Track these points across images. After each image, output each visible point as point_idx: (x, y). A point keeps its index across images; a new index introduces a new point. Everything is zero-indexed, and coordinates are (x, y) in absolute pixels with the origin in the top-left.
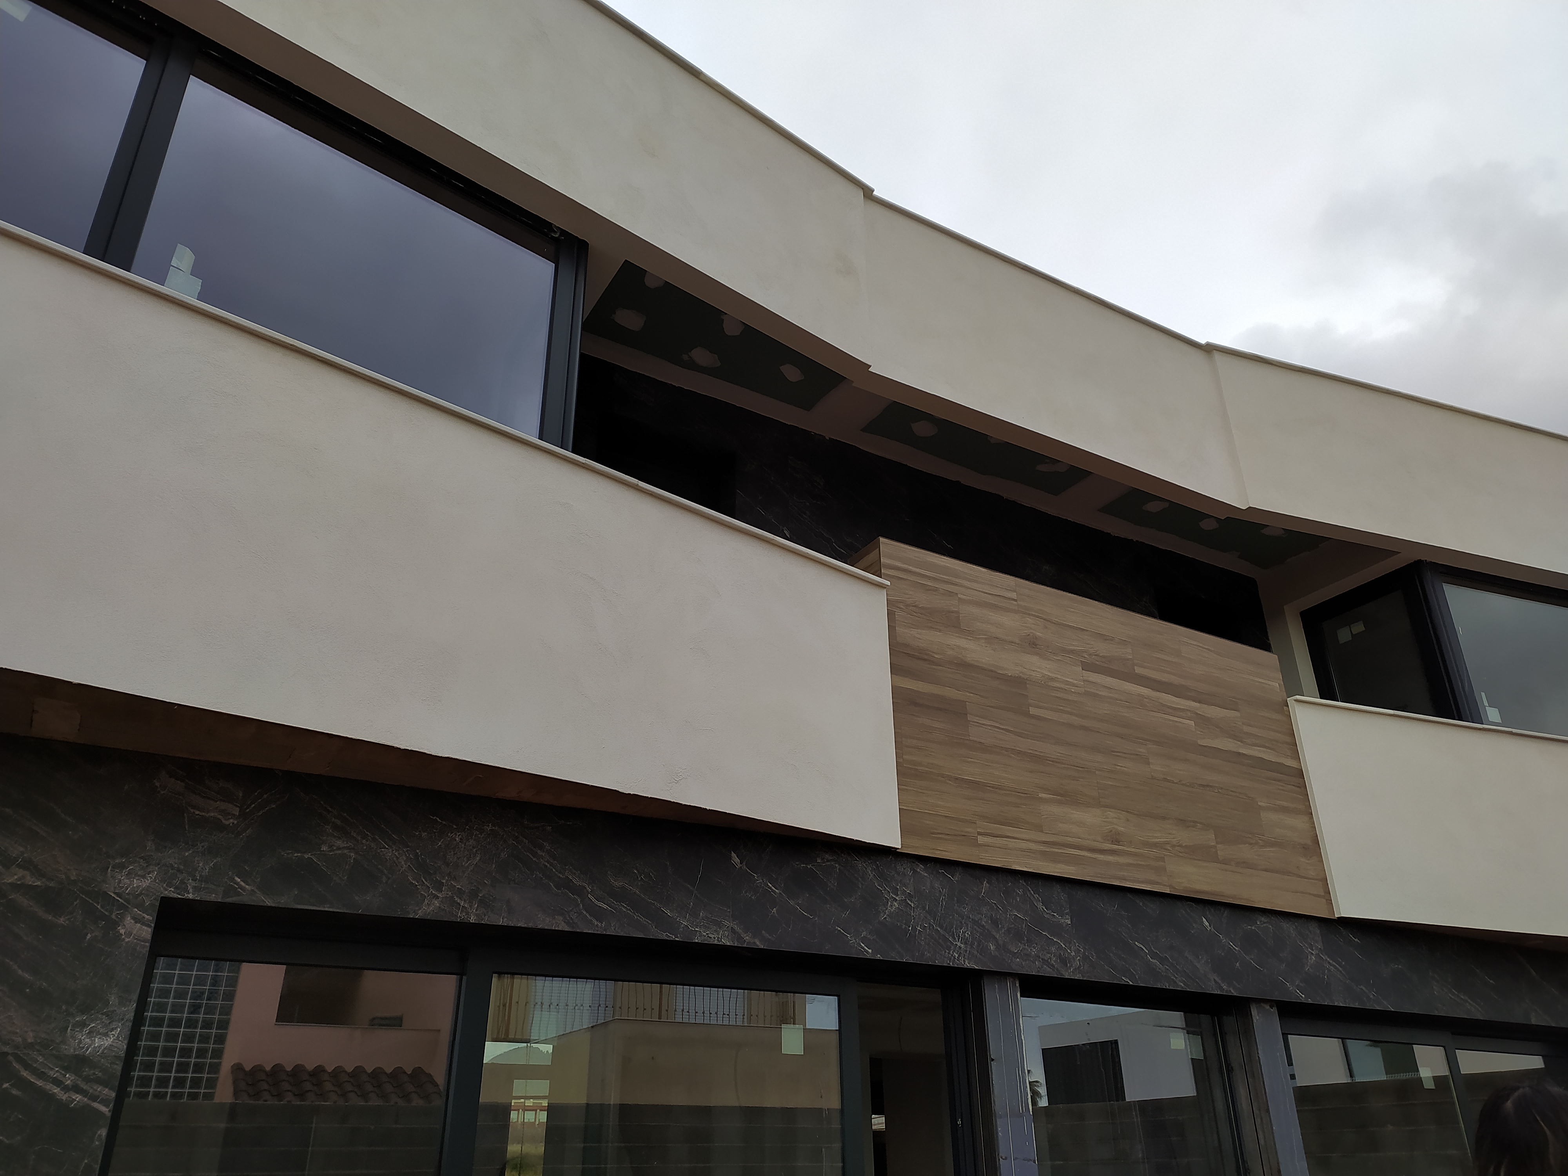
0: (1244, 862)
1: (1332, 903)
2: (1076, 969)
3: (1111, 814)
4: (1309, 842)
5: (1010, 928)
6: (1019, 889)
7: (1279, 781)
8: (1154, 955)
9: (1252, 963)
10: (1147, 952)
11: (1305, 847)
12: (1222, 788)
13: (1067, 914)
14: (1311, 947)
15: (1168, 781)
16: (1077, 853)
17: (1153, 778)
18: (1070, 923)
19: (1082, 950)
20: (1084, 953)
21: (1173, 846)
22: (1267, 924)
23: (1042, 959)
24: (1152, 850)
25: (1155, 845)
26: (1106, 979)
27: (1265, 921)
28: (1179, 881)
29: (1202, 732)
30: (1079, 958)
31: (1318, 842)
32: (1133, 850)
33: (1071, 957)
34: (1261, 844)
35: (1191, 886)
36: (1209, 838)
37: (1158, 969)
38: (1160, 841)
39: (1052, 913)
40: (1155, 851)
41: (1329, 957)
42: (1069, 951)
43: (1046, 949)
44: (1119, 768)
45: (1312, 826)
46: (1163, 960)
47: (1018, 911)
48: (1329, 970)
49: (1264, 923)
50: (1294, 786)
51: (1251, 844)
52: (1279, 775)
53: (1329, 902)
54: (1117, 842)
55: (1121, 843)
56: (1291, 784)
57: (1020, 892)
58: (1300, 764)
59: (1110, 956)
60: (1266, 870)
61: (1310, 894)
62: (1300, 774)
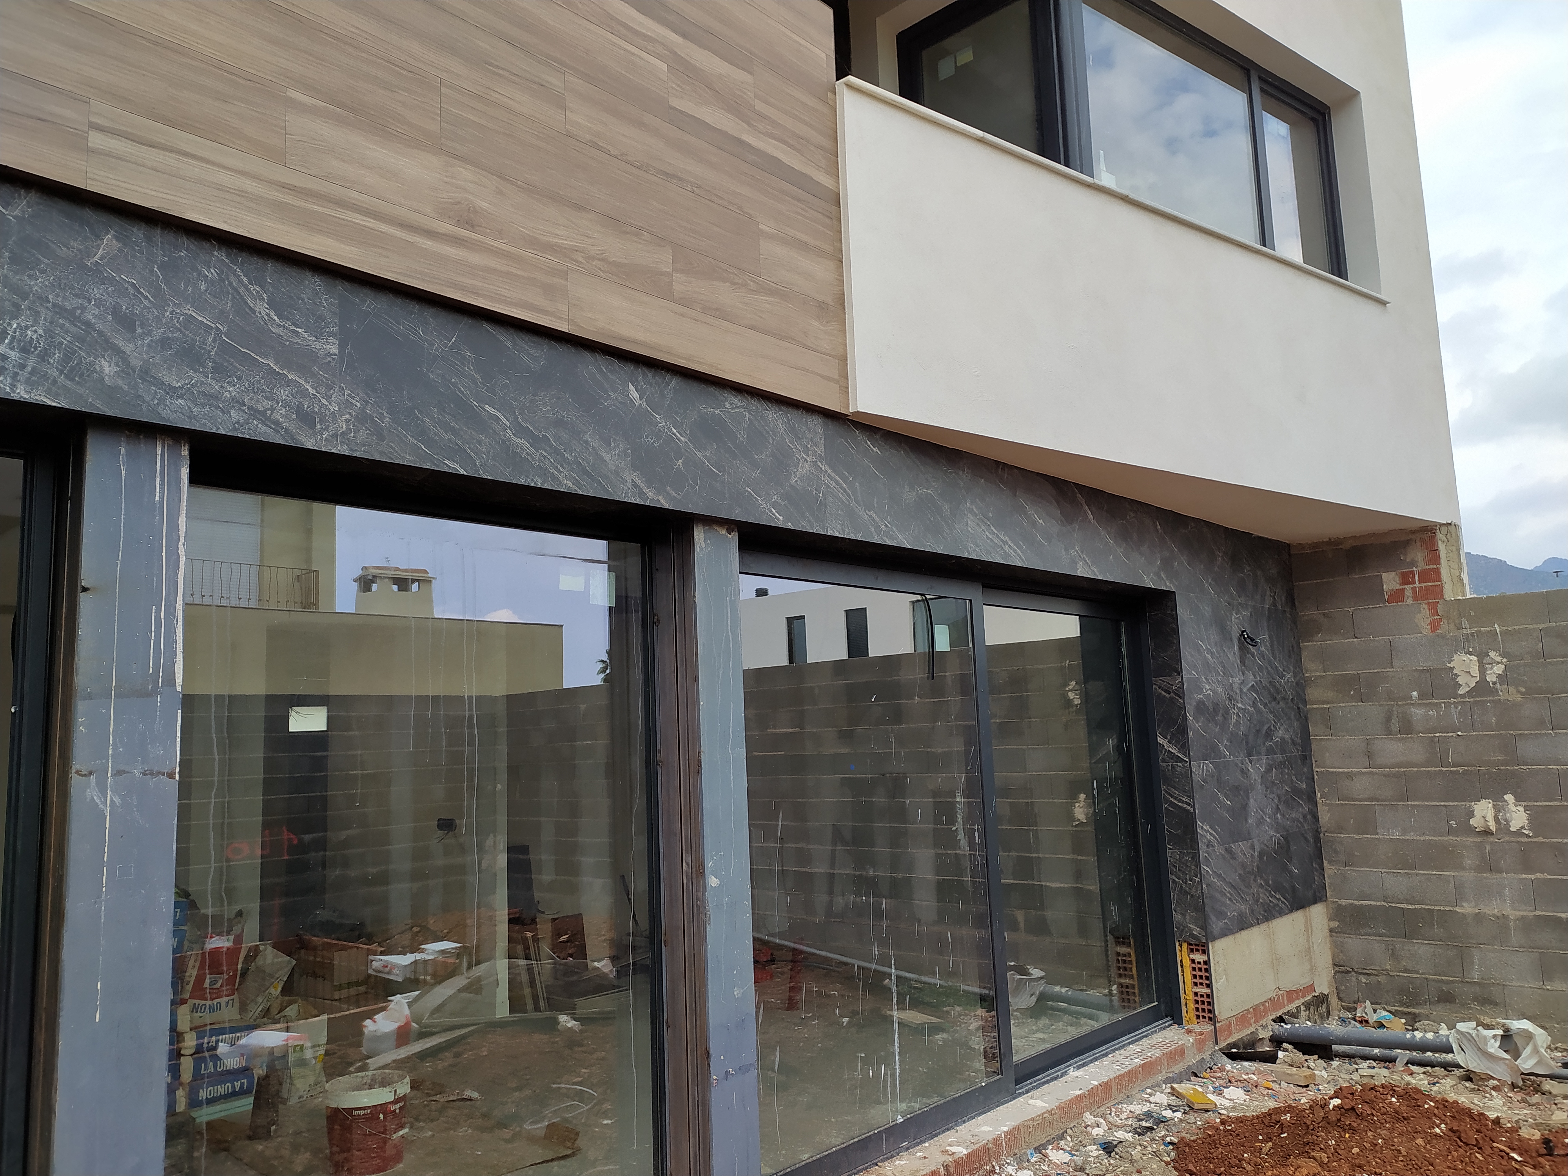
0: (717, 309)
1: (848, 393)
2: (336, 435)
3: (465, 173)
4: (829, 301)
5: (169, 338)
6: (209, 267)
7: (799, 200)
8: (521, 431)
9: (704, 463)
10: (508, 424)
11: (822, 306)
12: (699, 187)
13: (333, 334)
14: (806, 450)
15: (599, 148)
16: (368, 224)
17: (568, 135)
18: (337, 352)
19: (358, 404)
20: (363, 410)
21: (590, 258)
22: (742, 410)
23: (248, 408)
24: (544, 255)
25: (551, 248)
26: (407, 459)
27: (739, 404)
28: (590, 315)
29: (678, 86)
30: (347, 416)
31: (844, 303)
32: (503, 246)
33: (327, 413)
34: (752, 288)
35: (613, 329)
36: (663, 259)
37: (524, 455)
38: (562, 243)
39: (293, 328)
40: (549, 257)
41: (830, 468)
42: (324, 401)
43: (263, 391)
44: (497, 96)
45: (838, 277)
46: (536, 441)
47: (200, 309)
48: (828, 487)
49: (737, 407)
50: (822, 213)
51: (734, 284)
52: (800, 191)
53: (845, 390)
54: (471, 225)
55: (478, 228)
56: (819, 210)
57: (212, 274)
58: (837, 185)
59: (423, 421)
60: (752, 328)
61: (818, 374)
62: (836, 200)
